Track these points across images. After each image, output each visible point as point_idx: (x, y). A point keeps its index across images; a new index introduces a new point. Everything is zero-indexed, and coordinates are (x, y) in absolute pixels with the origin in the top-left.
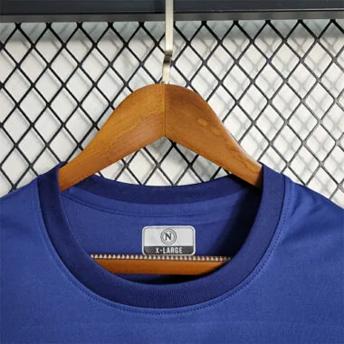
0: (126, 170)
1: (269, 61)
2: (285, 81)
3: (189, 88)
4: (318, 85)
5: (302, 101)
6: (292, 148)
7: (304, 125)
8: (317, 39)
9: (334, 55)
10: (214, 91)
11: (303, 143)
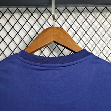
0: (42, 53)
1: (86, 20)
2: (91, 26)
3: (61, 28)
4: (101, 27)
5: (96, 32)
6: (93, 47)
7: (97, 40)
8: (101, 13)
9: (106, 18)
10: (69, 29)
11: (96, 45)
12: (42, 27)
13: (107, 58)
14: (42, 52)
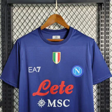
3: (59, 15)
10: (63, 15)
11: (77, 23)
12: (49, 14)
13: (85, 33)
14: (50, 27)
